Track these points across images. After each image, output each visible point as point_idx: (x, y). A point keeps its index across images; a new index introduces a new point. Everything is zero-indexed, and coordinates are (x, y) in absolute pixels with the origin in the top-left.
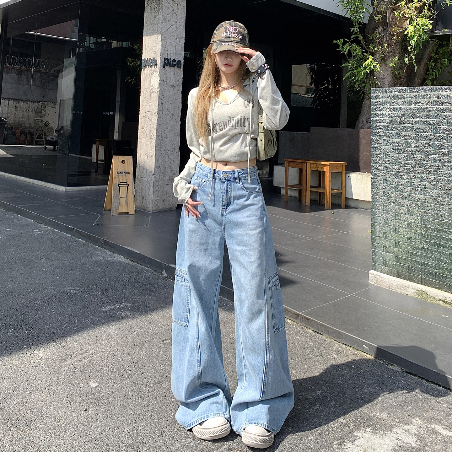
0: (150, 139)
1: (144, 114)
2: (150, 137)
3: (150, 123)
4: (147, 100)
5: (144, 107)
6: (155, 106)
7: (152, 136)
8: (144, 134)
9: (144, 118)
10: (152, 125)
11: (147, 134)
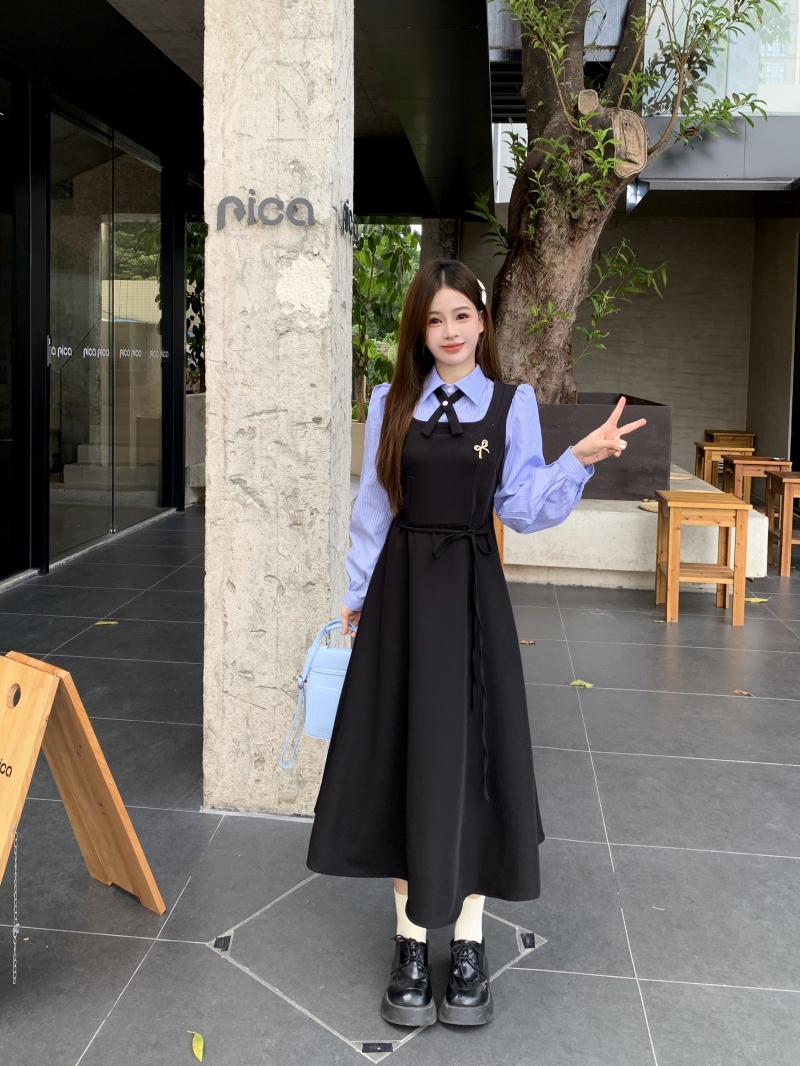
0: (291, 526)
1: (245, 424)
2: (292, 517)
3: (284, 459)
4: (255, 361)
5: (235, 392)
6: (313, 390)
7: (307, 513)
8: (244, 505)
9: (242, 440)
10: (299, 470)
11: (269, 503)
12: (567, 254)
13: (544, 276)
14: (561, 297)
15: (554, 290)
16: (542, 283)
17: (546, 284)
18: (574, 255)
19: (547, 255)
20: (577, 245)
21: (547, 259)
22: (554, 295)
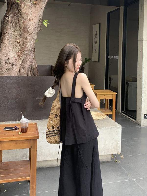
12: (32, 9)
13: (23, 19)
14: (31, 28)
15: (28, 25)
16: (22, 21)
17: (24, 22)
18: (36, 10)
19: (24, 9)
20: (37, 6)
21: (24, 11)
22: (28, 27)
